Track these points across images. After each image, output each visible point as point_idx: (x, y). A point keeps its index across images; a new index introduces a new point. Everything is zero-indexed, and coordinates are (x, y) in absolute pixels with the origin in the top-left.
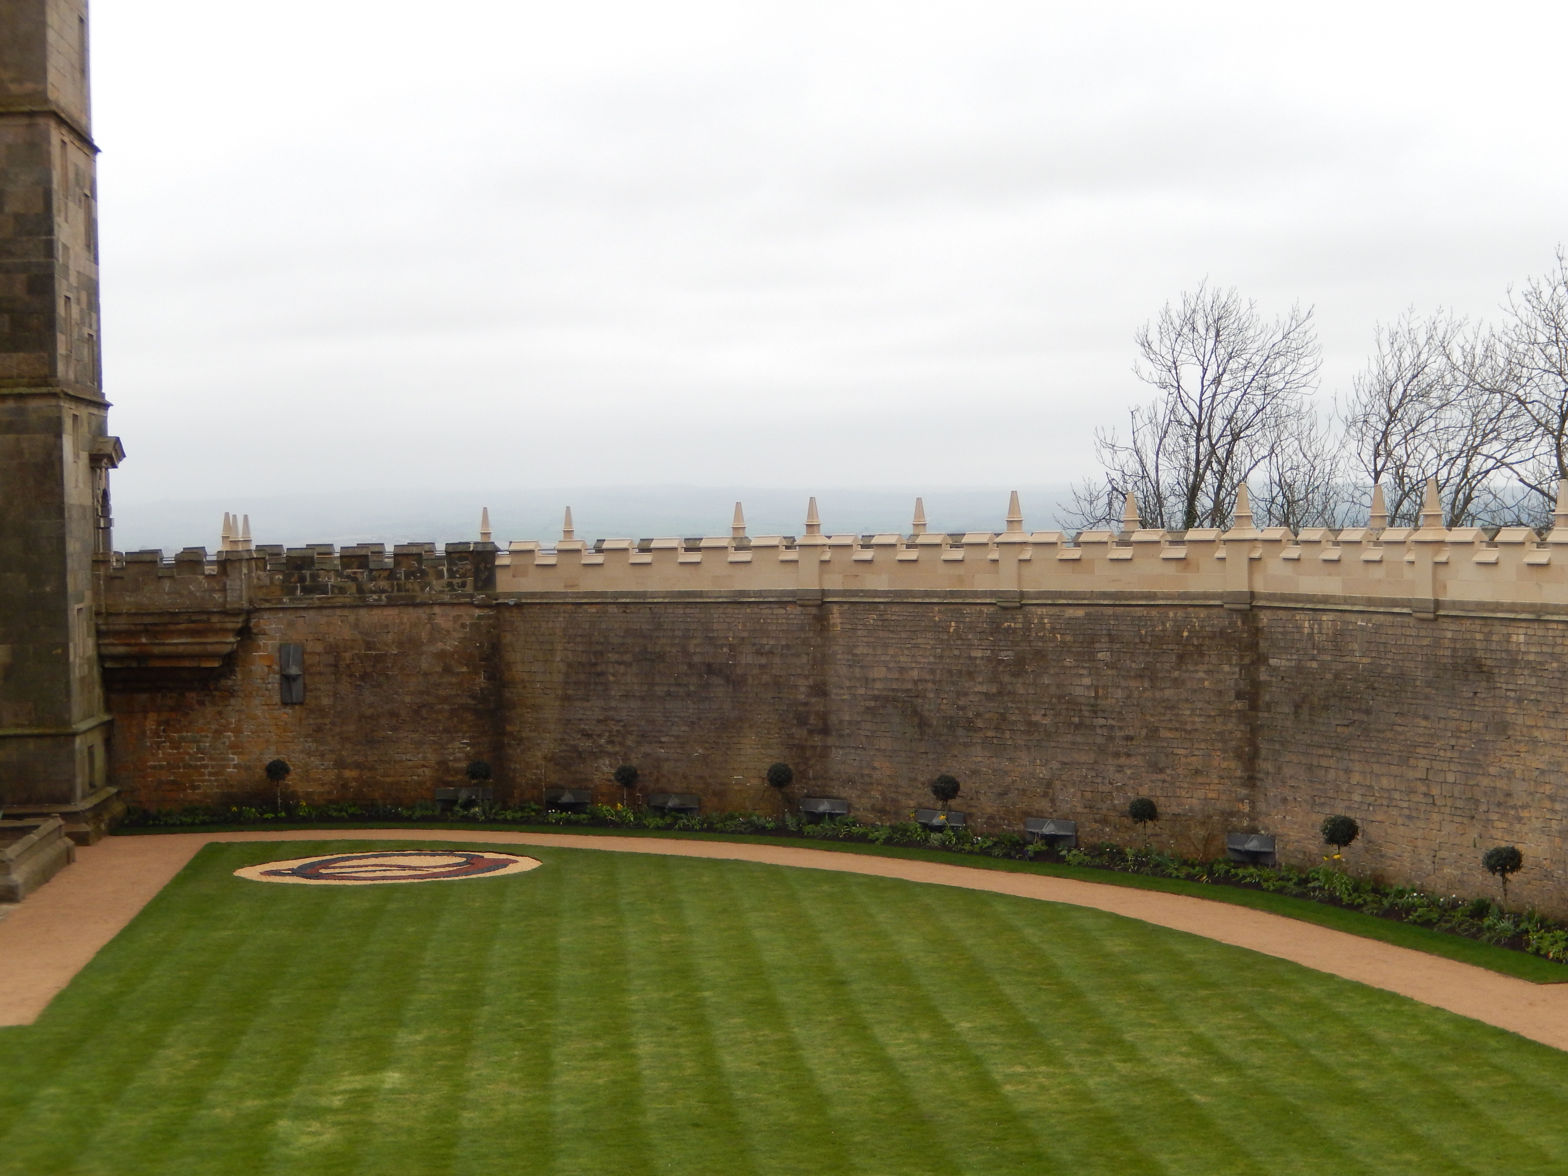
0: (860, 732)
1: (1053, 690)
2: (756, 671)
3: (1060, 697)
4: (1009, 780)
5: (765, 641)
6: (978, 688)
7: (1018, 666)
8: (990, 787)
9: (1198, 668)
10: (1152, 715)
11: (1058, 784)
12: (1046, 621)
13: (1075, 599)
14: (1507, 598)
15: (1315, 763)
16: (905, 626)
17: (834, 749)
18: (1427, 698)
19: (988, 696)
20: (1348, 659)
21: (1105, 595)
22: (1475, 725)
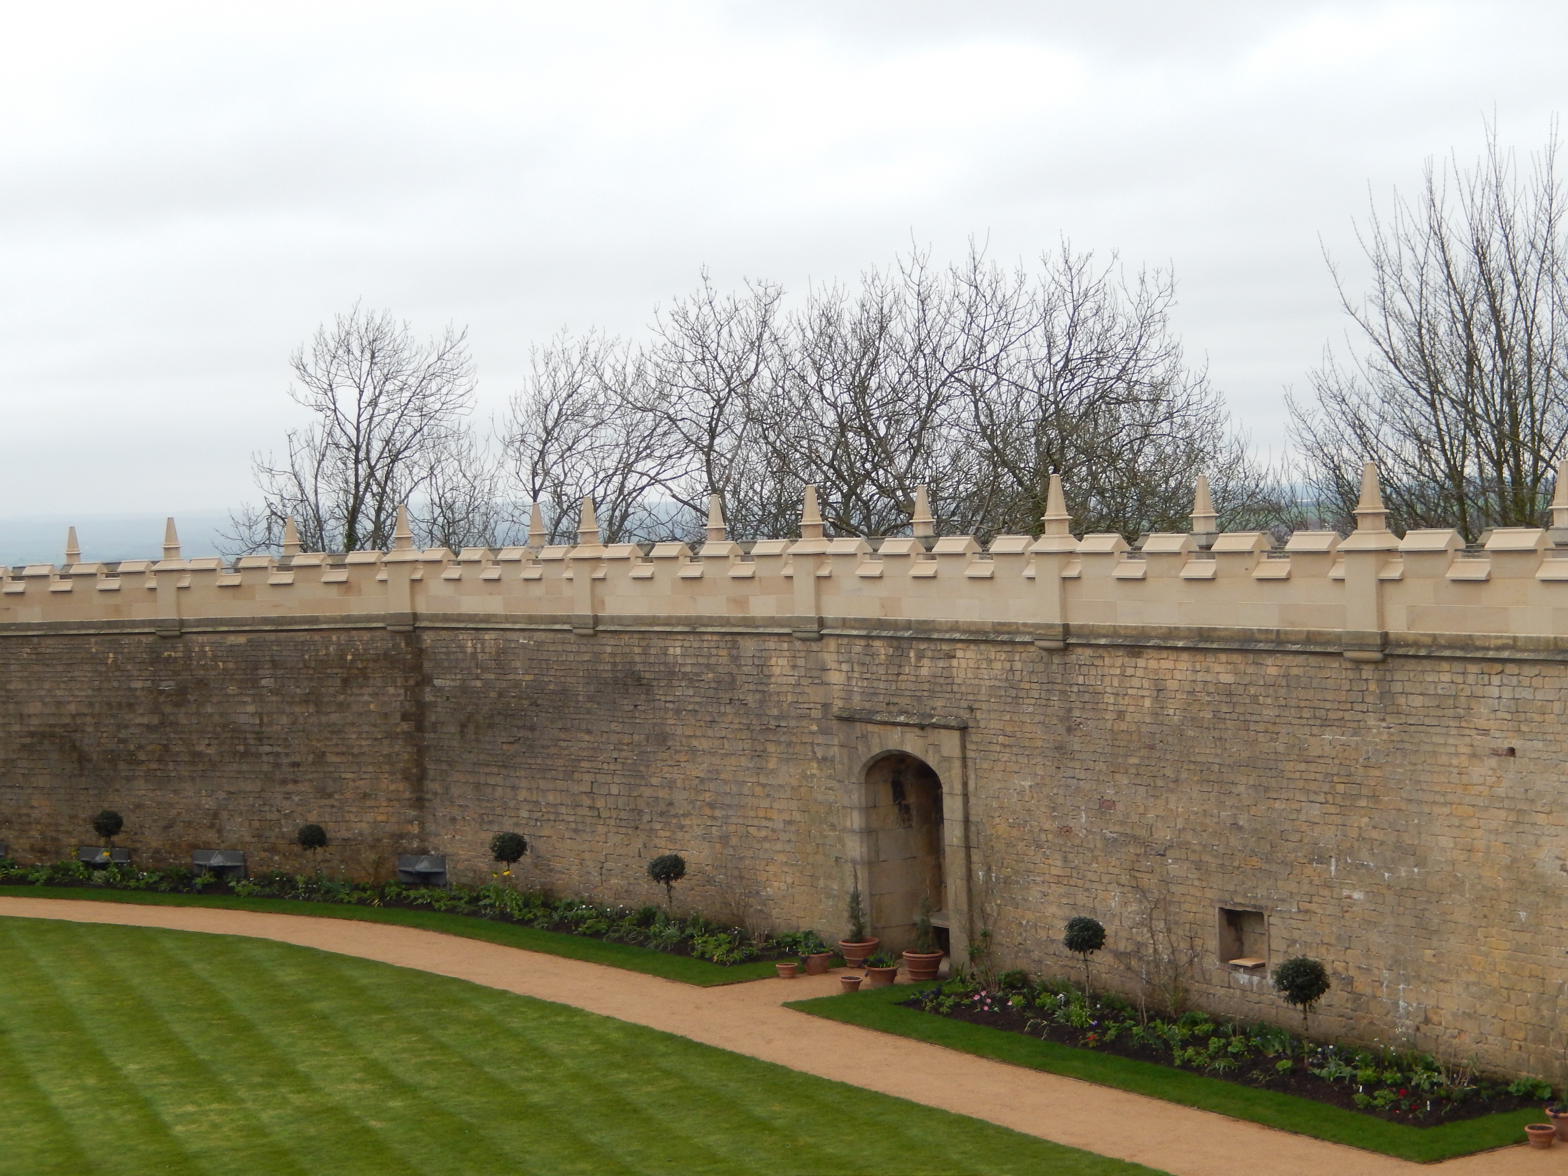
0: (17, 771)
1: (217, 719)
3: (224, 726)
4: (174, 812)
6: (139, 720)
7: (180, 697)
8: (154, 821)
9: (363, 691)
10: (318, 741)
11: (224, 815)
12: (207, 649)
13: (237, 626)
14: (663, 612)
15: (482, 781)
16: (60, 659)
18: (589, 712)
19: (149, 727)
20: (511, 677)
21: (266, 620)
22: (636, 737)
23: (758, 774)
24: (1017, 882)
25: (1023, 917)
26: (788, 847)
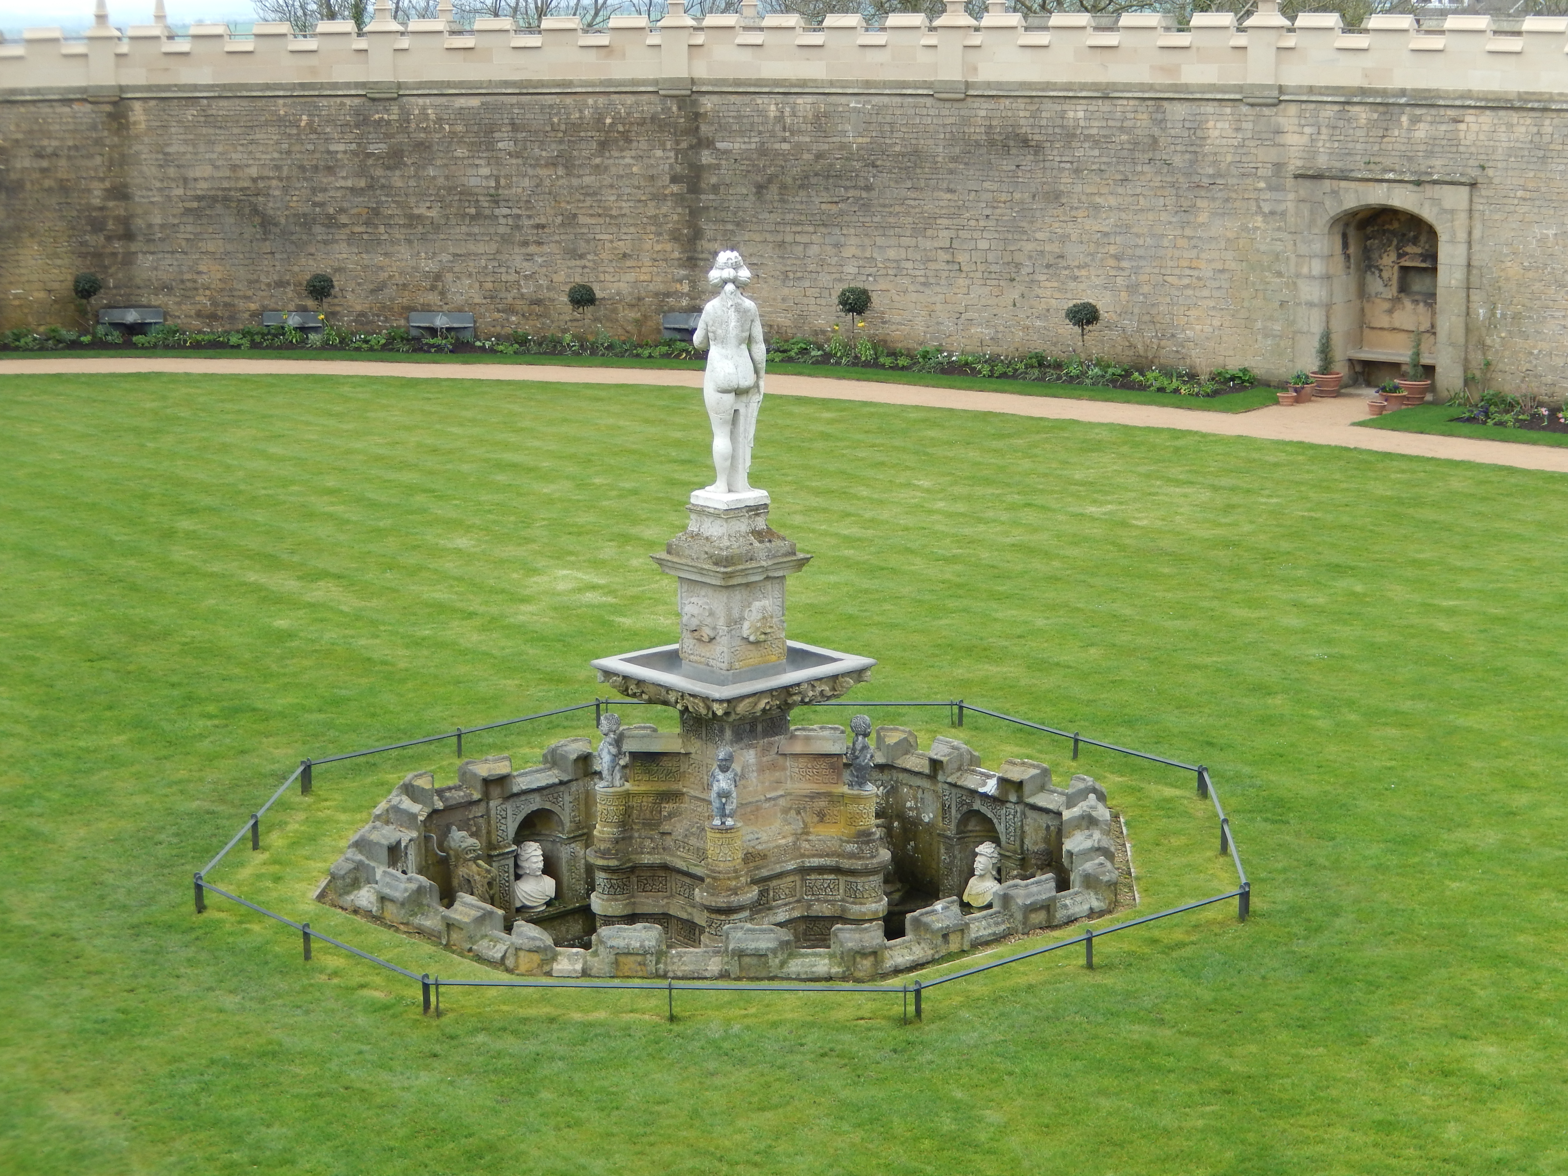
0: (178, 235)
1: (441, 181)
2: (36, 175)
3: (450, 189)
4: (383, 275)
5: (45, 142)
6: (341, 183)
7: (394, 159)
8: (359, 284)
9: (624, 154)
10: (568, 203)
11: (449, 277)
12: (430, 111)
13: (469, 90)
14: (1062, 78)
15: (789, 238)
16: (237, 121)
17: (140, 256)
18: (951, 172)
19: (352, 189)
20: (836, 139)
21: (506, 83)
22: (1017, 196)
23: (1183, 228)
24: (1530, 317)
25: (1535, 347)
26: (1216, 294)
